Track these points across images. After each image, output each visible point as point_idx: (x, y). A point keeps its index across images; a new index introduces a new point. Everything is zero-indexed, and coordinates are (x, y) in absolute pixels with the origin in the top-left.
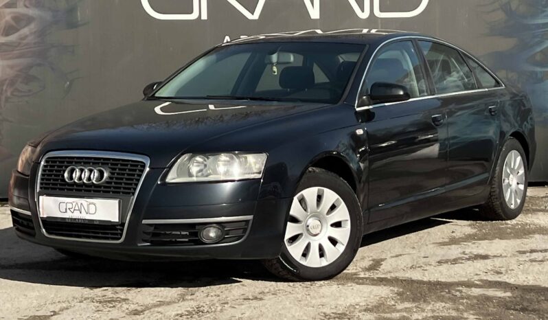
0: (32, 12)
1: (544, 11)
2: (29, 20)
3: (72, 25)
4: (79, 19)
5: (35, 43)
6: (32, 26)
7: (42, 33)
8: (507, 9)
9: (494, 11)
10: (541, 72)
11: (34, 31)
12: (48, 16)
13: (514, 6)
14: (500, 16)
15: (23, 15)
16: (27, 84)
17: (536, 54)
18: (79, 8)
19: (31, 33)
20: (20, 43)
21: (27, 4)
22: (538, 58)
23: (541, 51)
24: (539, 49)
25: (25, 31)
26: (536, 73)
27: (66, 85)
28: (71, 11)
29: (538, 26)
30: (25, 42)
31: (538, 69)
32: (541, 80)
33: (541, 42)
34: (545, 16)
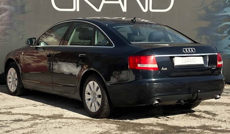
0: (6, 7)
1: (223, 10)
2: (6, 10)
3: (23, 13)
4: (26, 10)
5: (8, 20)
6: (7, 13)
7: (11, 16)
8: (206, 9)
9: (201, 9)
10: (220, 36)
11: (7, 15)
12: (13, 9)
13: (210, 7)
14: (204, 12)
15: (3, 8)
16: (4, 36)
17: (218, 28)
18: (26, 6)
19: (6, 16)
20: (2, 20)
21: (5, 3)
22: (219, 30)
23: (221, 27)
24: (220, 26)
25: (4, 15)
26: (218, 37)
27: (20, 37)
28: (23, 7)
29: (220, 16)
30: (4, 19)
31: (219, 35)
32: (220, 40)
33: (221, 23)
34: (223, 12)
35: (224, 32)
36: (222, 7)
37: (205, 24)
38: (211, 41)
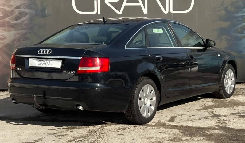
0: (27, 10)
1: (242, 10)
2: (26, 14)
3: (44, 16)
4: (47, 13)
5: (28, 24)
6: (27, 17)
7: (31, 20)
8: (226, 9)
9: (221, 10)
11: (27, 18)
12: (33, 12)
13: (229, 8)
14: (223, 12)
15: (23, 12)
16: (25, 41)
18: (46, 9)
19: (26, 20)
20: (22, 24)
21: (25, 7)
22: (239, 30)
24: (239, 27)
25: (24, 19)
26: (238, 37)
28: (43, 10)
29: (239, 17)
30: (24, 23)
31: (239, 35)
32: (240, 39)
33: (240, 24)
34: (242, 12)
35: (244, 32)
36: (242, 7)
37: (225, 24)
38: (231, 42)
